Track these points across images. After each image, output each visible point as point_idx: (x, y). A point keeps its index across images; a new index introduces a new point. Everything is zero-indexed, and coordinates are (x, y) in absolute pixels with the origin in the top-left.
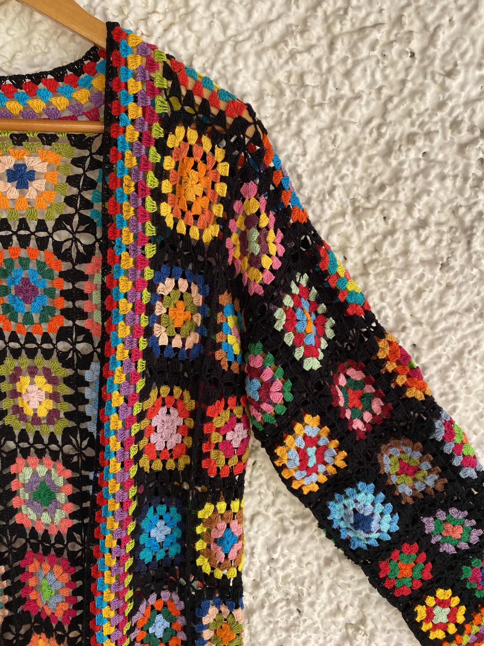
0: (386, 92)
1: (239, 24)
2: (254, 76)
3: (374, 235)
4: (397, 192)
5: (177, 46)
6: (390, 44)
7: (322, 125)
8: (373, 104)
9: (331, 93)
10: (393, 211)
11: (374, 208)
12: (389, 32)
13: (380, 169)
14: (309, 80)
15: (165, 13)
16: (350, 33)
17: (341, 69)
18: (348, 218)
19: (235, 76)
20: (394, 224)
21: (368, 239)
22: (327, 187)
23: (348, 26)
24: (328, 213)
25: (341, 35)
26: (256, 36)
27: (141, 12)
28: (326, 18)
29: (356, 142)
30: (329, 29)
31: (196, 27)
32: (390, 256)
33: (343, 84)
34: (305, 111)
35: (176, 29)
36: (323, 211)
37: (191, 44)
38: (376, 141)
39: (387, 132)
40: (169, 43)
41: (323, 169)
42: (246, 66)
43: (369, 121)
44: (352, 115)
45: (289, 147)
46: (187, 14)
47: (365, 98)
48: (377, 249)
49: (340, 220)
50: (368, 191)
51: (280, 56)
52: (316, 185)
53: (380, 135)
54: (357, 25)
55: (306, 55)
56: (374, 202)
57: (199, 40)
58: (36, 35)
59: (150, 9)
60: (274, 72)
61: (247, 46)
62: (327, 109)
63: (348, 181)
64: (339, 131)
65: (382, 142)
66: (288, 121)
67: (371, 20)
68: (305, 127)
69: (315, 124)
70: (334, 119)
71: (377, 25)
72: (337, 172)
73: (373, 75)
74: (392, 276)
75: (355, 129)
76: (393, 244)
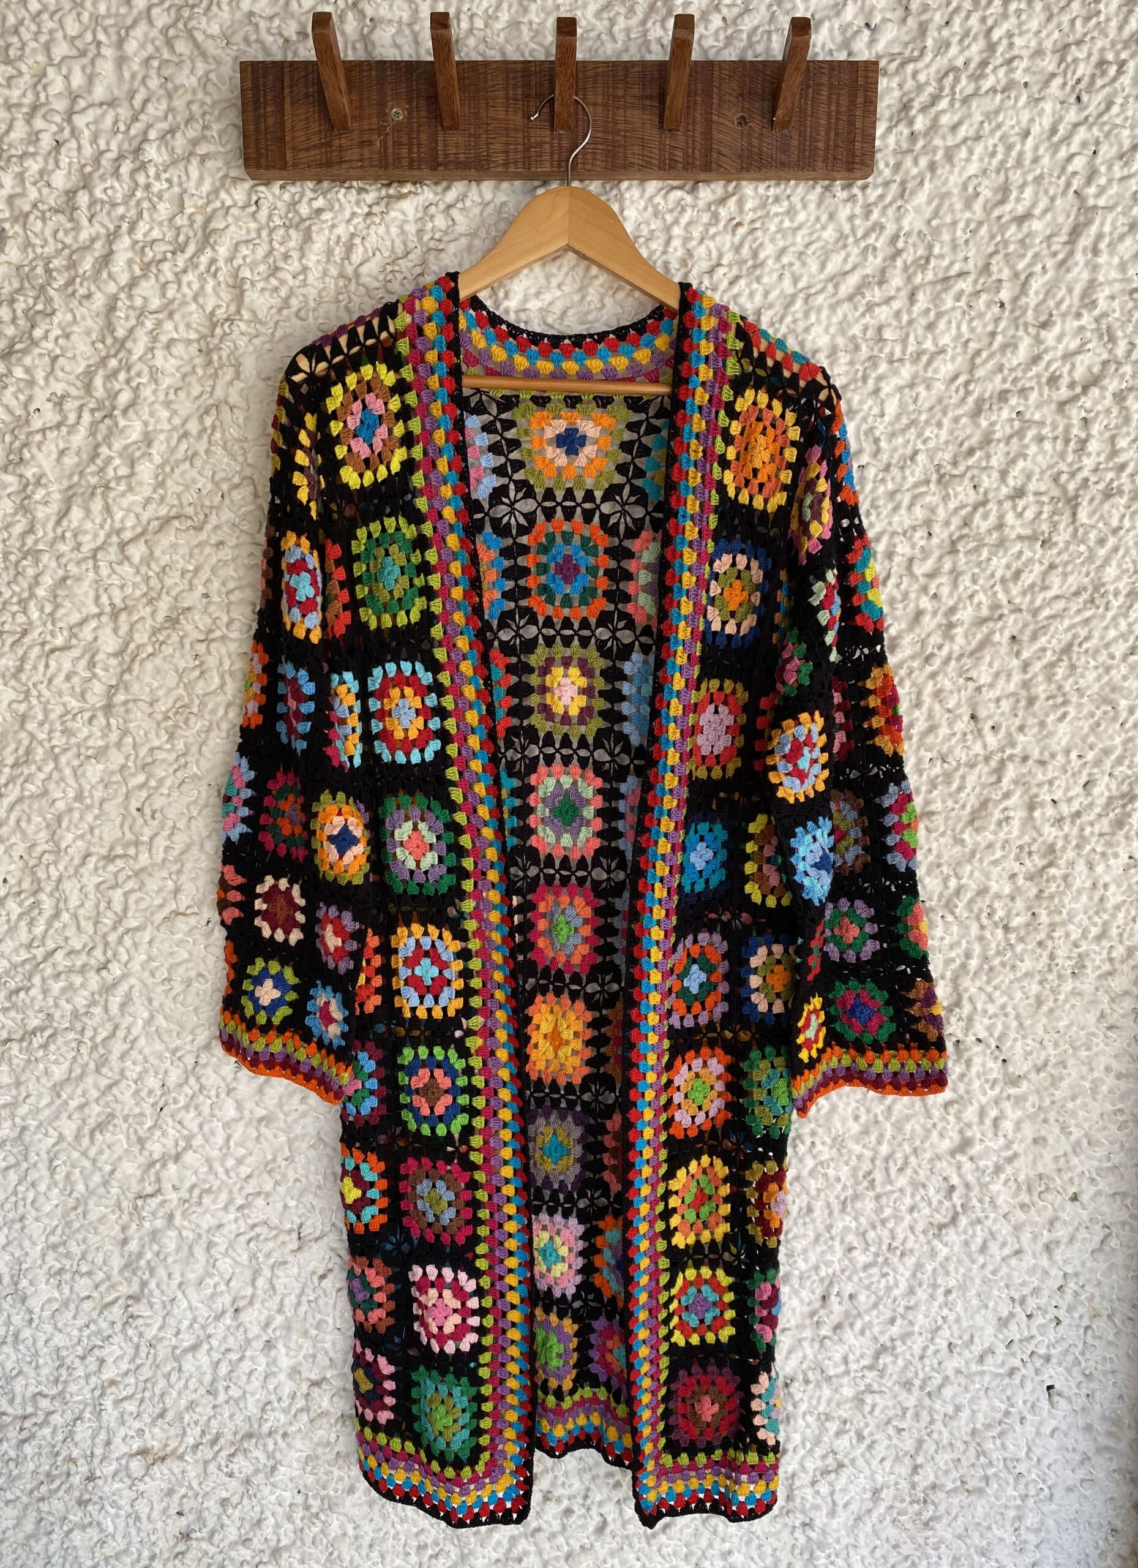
0: (973, 346)
1: (811, 276)
2: (826, 330)
3: (963, 506)
4: (988, 457)
5: (743, 300)
6: (977, 294)
7: (901, 382)
8: (959, 359)
9: (912, 348)
10: (984, 477)
11: (962, 476)
12: (976, 282)
13: (968, 431)
14: (888, 334)
15: (730, 266)
16: (933, 283)
17: (923, 321)
18: (932, 486)
19: (807, 330)
20: (986, 493)
21: (956, 510)
22: (909, 451)
23: (930, 276)
24: (911, 480)
25: (922, 285)
26: (830, 288)
27: (705, 265)
28: (906, 268)
29: (940, 401)
30: (909, 279)
31: (765, 280)
32: (982, 530)
33: (925, 337)
34: (883, 367)
35: (742, 282)
36: (904, 478)
37: (758, 297)
38: (963, 400)
39: (976, 390)
40: (736, 297)
41: (904, 431)
42: (818, 321)
43: (956, 377)
44: (936, 371)
45: (866, 407)
46: (755, 267)
47: (950, 352)
48: (966, 524)
49: (923, 489)
50: (955, 456)
51: (856, 309)
52: (895, 450)
53: (968, 393)
54: (941, 275)
55: (885, 308)
56: (962, 468)
57: (766, 294)
58: (591, 290)
59: (714, 262)
60: (849, 325)
61: (820, 299)
62: (908, 365)
63: (931, 444)
64: (921, 389)
65: (971, 400)
66: (865, 379)
67: (956, 268)
68: (883, 384)
69: (895, 381)
70: (915, 376)
71: (961, 274)
72: (919, 435)
73: (958, 327)
74: (985, 553)
75: (939, 386)
76: (985, 517)
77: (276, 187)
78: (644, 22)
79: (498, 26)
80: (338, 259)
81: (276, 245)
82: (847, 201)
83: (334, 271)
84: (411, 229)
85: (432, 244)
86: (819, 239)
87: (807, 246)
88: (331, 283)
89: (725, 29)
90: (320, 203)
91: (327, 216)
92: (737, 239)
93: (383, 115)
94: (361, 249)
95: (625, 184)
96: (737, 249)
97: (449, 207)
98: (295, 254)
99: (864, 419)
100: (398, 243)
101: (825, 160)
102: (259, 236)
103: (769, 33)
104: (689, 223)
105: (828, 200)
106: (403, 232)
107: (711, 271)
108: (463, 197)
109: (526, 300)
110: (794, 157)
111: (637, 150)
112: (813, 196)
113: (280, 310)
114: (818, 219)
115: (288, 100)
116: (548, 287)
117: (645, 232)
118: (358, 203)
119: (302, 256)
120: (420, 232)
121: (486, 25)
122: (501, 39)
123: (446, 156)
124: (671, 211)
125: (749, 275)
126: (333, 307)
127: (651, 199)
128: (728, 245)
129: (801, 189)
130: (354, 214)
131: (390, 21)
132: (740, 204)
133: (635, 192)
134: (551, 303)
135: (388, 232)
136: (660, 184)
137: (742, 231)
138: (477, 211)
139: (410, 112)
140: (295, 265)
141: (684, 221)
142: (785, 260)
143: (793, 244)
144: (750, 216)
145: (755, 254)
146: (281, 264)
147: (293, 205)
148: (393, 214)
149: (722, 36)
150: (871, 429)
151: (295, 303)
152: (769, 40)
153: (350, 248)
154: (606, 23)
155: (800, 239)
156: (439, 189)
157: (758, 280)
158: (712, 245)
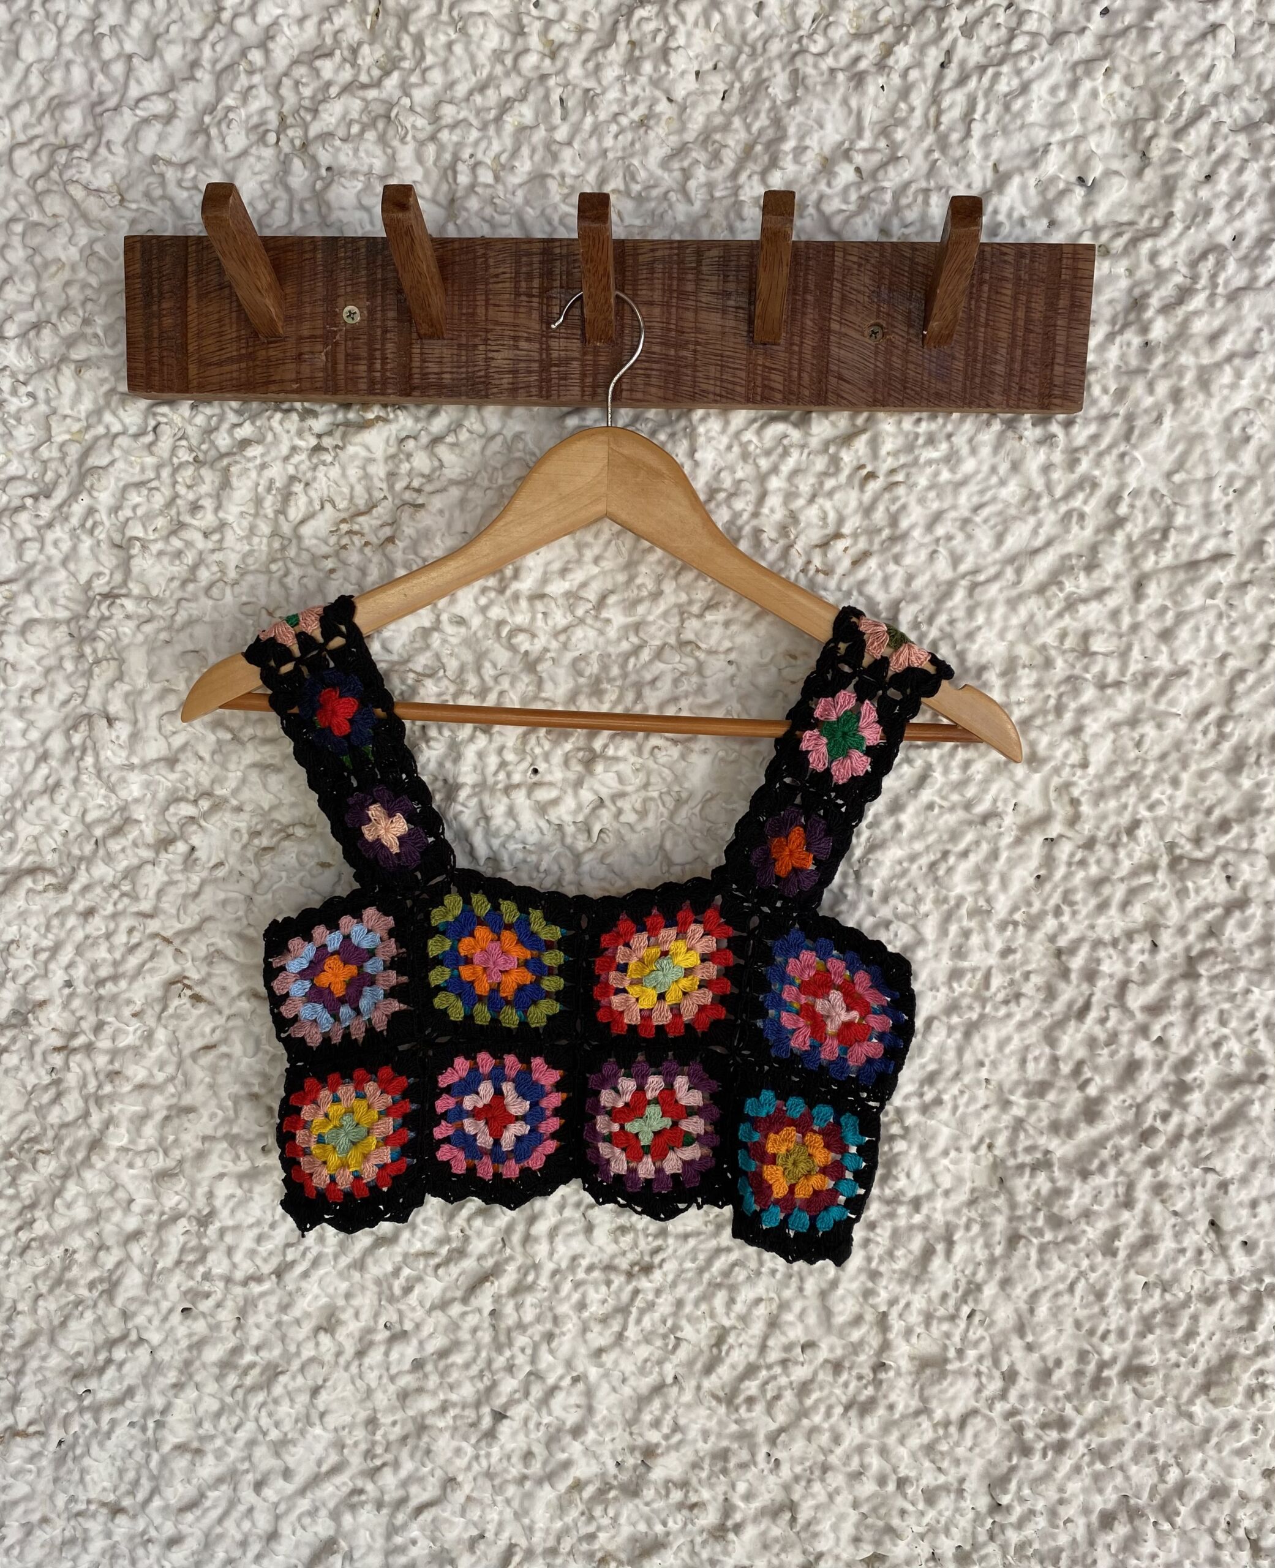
77: (185, 408)
78: (735, 174)
79: (514, 180)
80: (270, 512)
81: (182, 490)
82: (1040, 442)
83: (265, 528)
84: (379, 470)
85: (408, 496)
86: (994, 499)
87: (976, 509)
88: (261, 545)
89: (858, 185)
90: (246, 431)
91: (254, 451)
92: (867, 497)
93: (333, 316)
94: (302, 500)
95: (699, 413)
96: (868, 511)
97: (437, 440)
98: (208, 504)
99: (1057, 771)
100: (359, 490)
101: (1006, 392)
102: (158, 477)
103: (926, 192)
104: (795, 473)
105: (1011, 444)
106: (367, 476)
107: (824, 545)
108: (455, 427)
109: (545, 580)
110: (957, 386)
111: (713, 371)
112: (988, 436)
113: (184, 583)
114: (994, 469)
115: (193, 292)
116: (579, 561)
117: (727, 482)
118: (300, 433)
119: (218, 508)
120: (392, 476)
121: (497, 178)
122: (519, 198)
123: (424, 375)
124: (768, 453)
125: (883, 550)
126: (262, 579)
127: (738, 434)
128: (853, 504)
129: (968, 426)
130: (294, 449)
131: (354, 173)
132: (874, 445)
133: (714, 424)
134: (584, 585)
135: (344, 475)
136: (752, 413)
137: (873, 486)
138: (477, 447)
139: (371, 312)
140: (208, 518)
141: (786, 468)
142: (940, 531)
143: (954, 507)
144: (889, 463)
145: (894, 520)
146: (187, 519)
147: (209, 432)
148: (351, 449)
149: (853, 196)
150: (1068, 785)
151: (204, 575)
152: (926, 203)
153: (287, 496)
154: (677, 174)
155: (965, 499)
156: (423, 413)
157: (897, 559)
158: (828, 505)
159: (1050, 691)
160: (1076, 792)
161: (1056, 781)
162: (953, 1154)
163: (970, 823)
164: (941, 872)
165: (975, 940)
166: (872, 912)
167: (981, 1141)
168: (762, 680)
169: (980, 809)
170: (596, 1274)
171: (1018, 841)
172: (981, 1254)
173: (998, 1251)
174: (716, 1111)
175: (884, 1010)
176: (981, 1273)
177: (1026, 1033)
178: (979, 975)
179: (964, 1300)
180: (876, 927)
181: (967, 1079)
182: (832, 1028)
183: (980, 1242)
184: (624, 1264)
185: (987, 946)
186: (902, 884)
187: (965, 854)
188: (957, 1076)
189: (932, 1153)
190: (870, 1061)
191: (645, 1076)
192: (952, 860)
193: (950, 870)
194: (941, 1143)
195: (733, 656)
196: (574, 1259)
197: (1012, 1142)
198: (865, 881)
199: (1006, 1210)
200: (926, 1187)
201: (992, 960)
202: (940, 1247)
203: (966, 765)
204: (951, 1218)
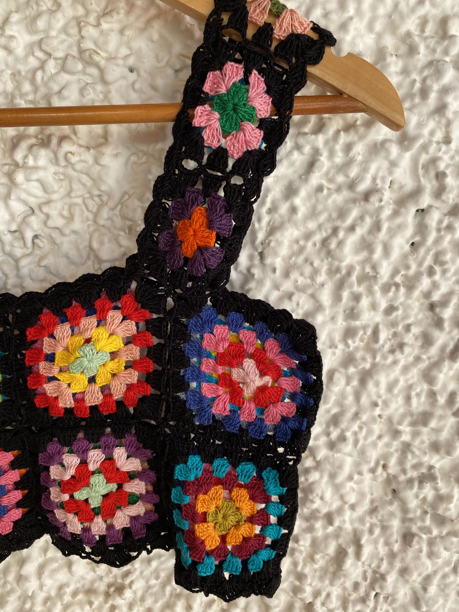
159: (415, 76)
160: (442, 166)
161: (424, 158)
162: (356, 477)
163: (354, 201)
164: (333, 246)
165: (365, 302)
166: (277, 287)
167: (377, 463)
168: (160, 82)
169: (362, 187)
170: (80, 597)
171: (396, 213)
172: (382, 550)
173: (396, 547)
174: (152, 474)
175: (293, 372)
176: (384, 566)
177: (409, 376)
178: (369, 332)
179: (372, 586)
180: (281, 299)
181: (364, 417)
182: (248, 393)
183: (382, 541)
184: (102, 587)
185: (374, 306)
186: (300, 260)
187: (352, 229)
188: (356, 415)
189: (340, 479)
190: (284, 419)
191: (86, 451)
192: (341, 234)
193: (340, 244)
194: (347, 470)
195: (131, 61)
196: (61, 588)
197: (401, 462)
198: (268, 261)
199: (399, 514)
200: (336, 505)
201: (378, 318)
202: (351, 550)
203: (348, 147)
204: (357, 525)
